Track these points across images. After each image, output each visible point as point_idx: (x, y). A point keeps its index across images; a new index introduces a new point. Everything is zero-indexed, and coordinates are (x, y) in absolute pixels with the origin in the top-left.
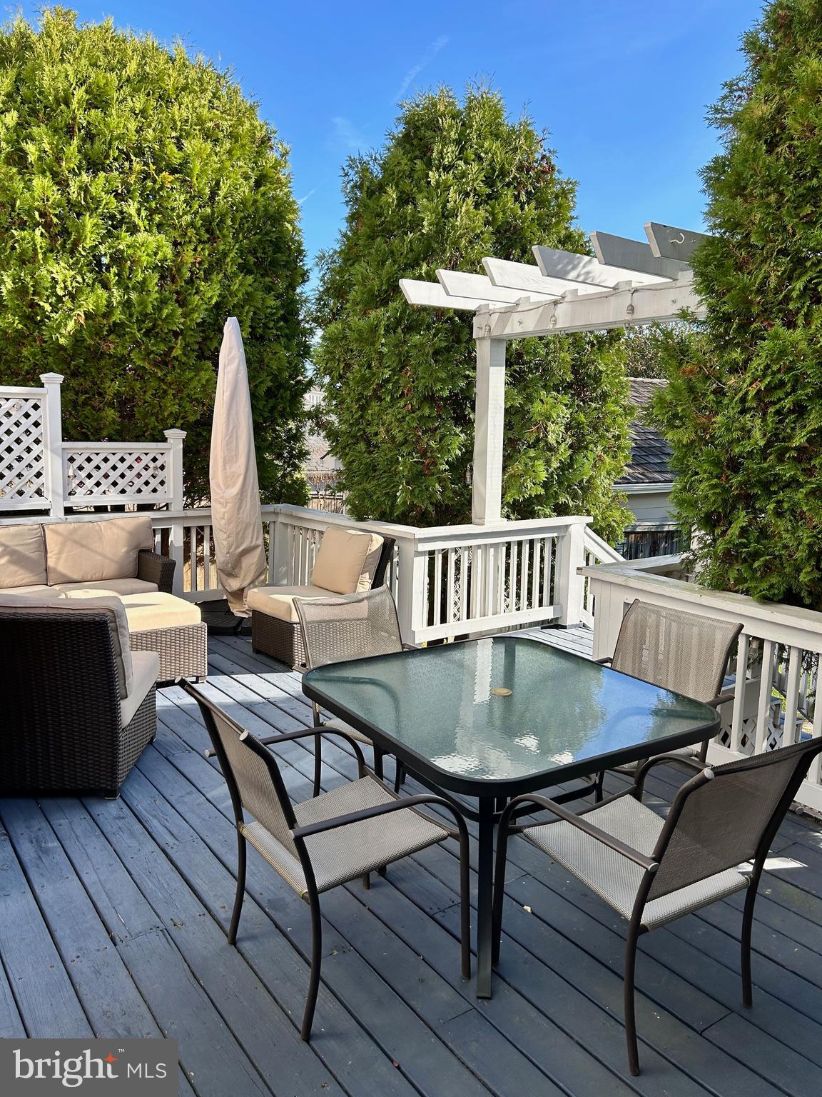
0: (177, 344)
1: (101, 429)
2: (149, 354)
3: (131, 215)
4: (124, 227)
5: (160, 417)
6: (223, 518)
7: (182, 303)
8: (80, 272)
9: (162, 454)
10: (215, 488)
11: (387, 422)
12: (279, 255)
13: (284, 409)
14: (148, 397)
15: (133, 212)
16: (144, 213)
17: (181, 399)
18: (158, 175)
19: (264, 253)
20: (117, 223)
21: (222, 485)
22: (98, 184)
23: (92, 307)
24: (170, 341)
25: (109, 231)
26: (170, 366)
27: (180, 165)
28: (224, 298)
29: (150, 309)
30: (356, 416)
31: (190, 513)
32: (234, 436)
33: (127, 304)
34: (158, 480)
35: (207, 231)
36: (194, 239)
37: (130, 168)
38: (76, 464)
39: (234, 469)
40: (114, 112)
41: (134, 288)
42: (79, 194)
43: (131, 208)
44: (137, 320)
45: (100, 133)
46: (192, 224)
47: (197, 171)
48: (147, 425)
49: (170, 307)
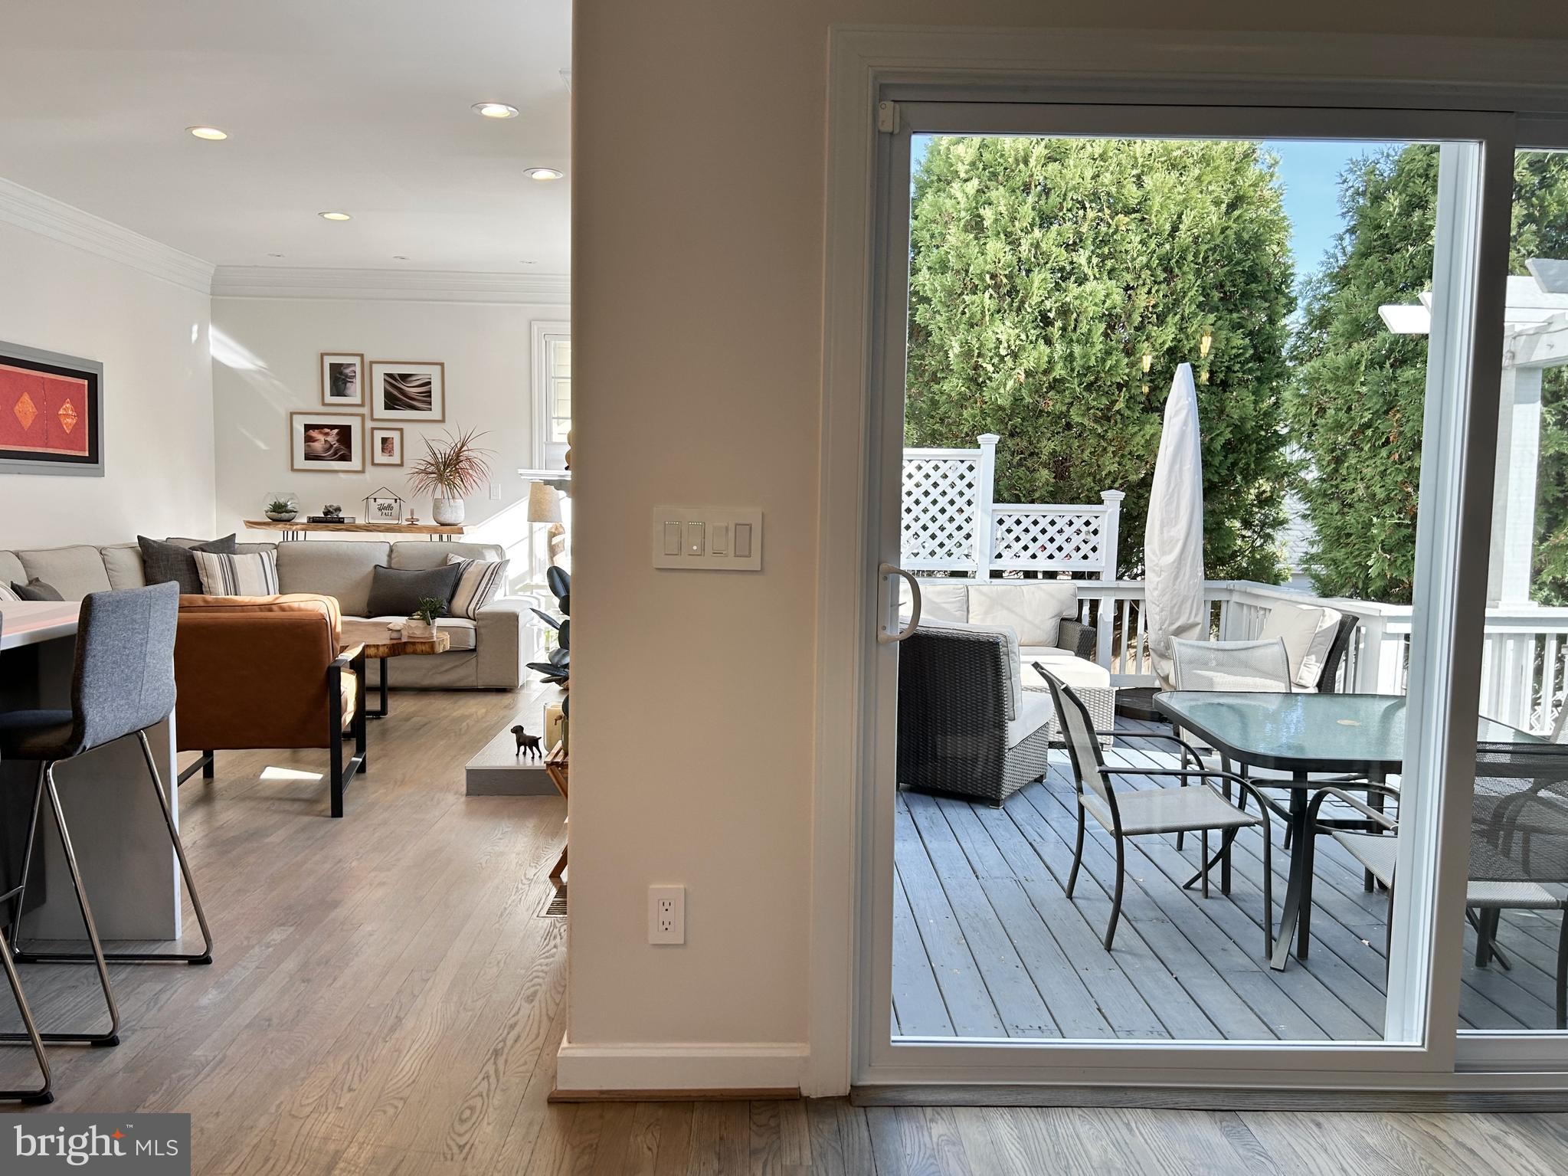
0: (1119, 396)
1: (1034, 491)
2: (1089, 409)
3: (1081, 265)
4: (1073, 279)
5: (1098, 477)
6: (1156, 589)
7: (1128, 352)
8: (1025, 330)
9: (1096, 517)
10: (1151, 555)
11: (1368, 477)
12: (1254, 285)
13: (1248, 464)
14: (1086, 456)
15: (1083, 261)
16: (1095, 260)
17: (1123, 456)
18: (1112, 218)
19: (1234, 286)
20: (1066, 275)
21: (1158, 552)
22: (1049, 240)
23: (1033, 364)
24: (1113, 394)
25: (1057, 283)
26: (1112, 421)
27: (1139, 203)
28: (1180, 341)
29: (1092, 362)
30: (1328, 470)
31: (1121, 584)
32: (1176, 495)
33: (1070, 358)
34: (1090, 545)
35: (1165, 270)
36: (1148, 281)
37: (1085, 215)
38: (1004, 527)
39: (1172, 534)
40: (1071, 163)
41: (1078, 341)
42: (1030, 251)
43: (1081, 257)
44: (1079, 374)
45: (1057, 186)
46: (1148, 266)
47: (1156, 207)
48: (1083, 486)
49: (1115, 358)
